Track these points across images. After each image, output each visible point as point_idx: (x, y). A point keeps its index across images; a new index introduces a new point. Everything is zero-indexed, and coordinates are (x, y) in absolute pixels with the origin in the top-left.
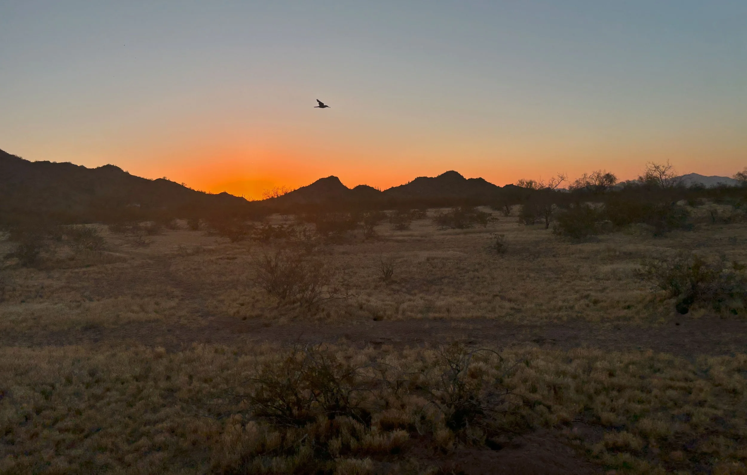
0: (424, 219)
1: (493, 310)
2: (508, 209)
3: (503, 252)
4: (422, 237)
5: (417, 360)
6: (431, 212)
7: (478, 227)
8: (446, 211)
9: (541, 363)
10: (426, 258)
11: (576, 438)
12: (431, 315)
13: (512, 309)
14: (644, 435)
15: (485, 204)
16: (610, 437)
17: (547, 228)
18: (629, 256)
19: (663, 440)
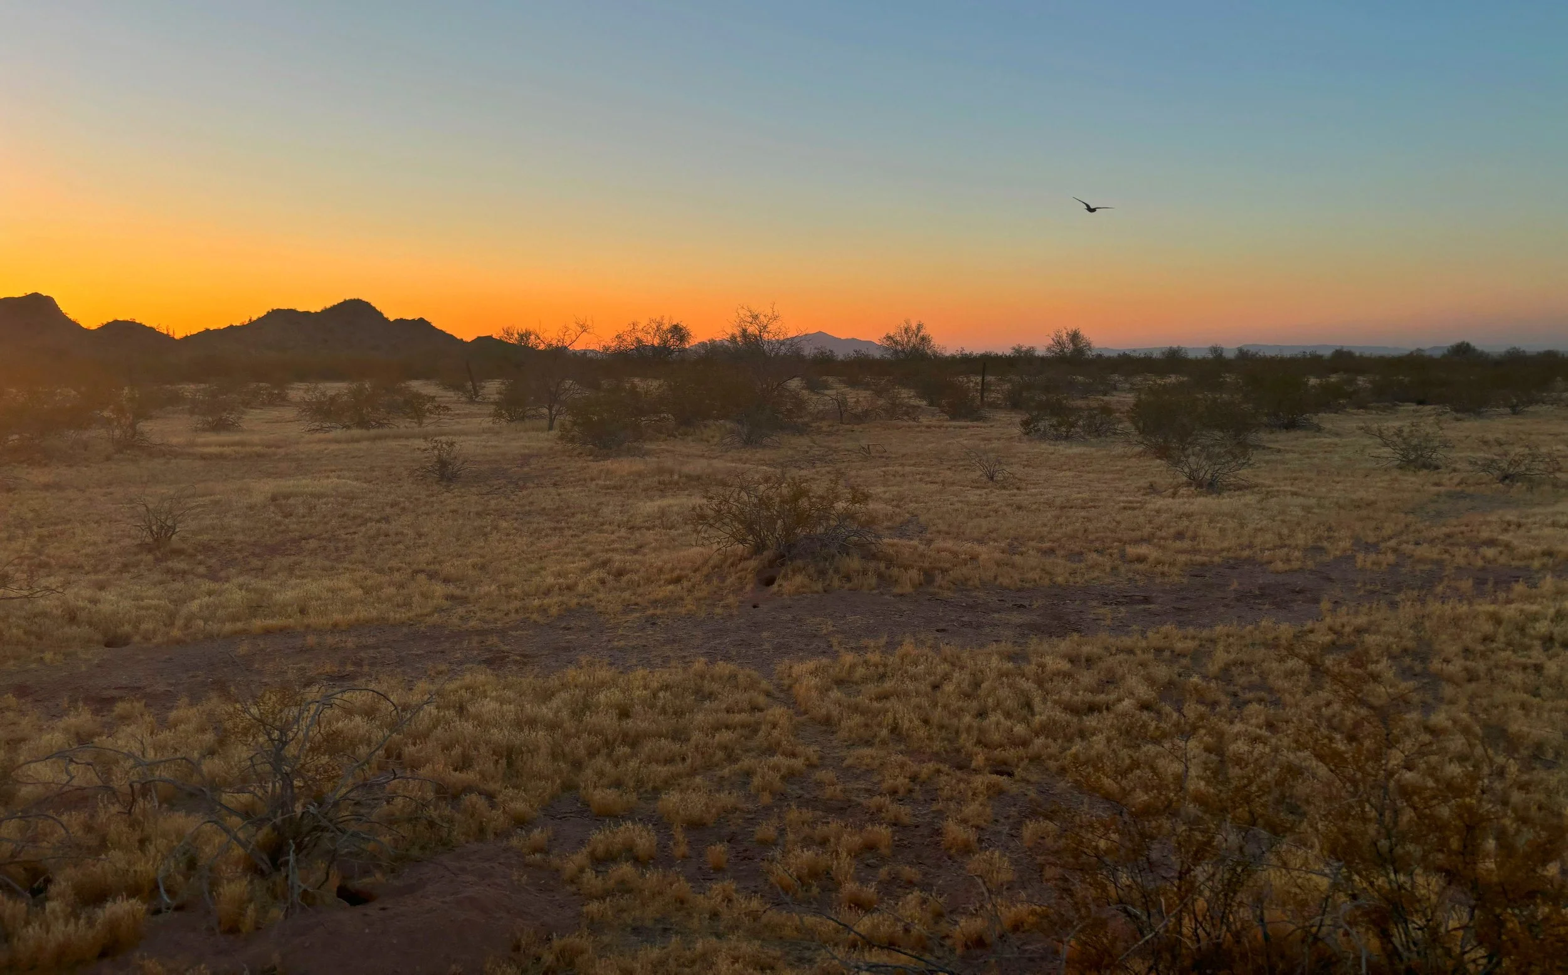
0: (280, 405)
1: (407, 604)
2: (474, 388)
3: (450, 480)
4: (269, 447)
5: (202, 730)
6: (298, 392)
7: (404, 425)
8: (333, 388)
9: (489, 706)
10: (270, 495)
11: (535, 850)
12: (258, 624)
13: (450, 597)
14: (661, 824)
15: (425, 375)
16: (600, 838)
17: (551, 428)
18: (695, 481)
19: (695, 826)
